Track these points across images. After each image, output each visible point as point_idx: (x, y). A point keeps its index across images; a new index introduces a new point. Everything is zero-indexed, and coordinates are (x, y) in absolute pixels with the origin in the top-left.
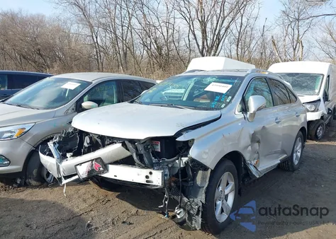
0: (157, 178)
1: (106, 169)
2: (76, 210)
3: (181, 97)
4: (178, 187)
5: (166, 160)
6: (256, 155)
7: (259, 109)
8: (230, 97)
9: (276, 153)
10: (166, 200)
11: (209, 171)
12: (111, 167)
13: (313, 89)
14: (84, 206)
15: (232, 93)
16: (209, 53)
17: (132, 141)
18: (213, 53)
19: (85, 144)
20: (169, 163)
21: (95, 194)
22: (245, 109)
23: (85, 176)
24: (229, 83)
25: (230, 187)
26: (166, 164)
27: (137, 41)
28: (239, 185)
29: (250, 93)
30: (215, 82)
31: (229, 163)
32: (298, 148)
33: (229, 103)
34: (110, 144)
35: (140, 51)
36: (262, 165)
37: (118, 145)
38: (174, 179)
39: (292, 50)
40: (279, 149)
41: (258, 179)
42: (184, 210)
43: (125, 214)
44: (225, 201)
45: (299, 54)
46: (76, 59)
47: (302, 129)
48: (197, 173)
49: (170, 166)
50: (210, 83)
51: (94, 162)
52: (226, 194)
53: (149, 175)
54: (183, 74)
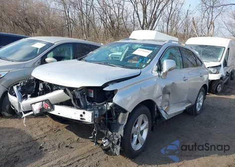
0: (88, 117)
1: (53, 108)
2: (34, 136)
3: (119, 58)
4: (105, 123)
5: (97, 104)
6: (167, 103)
7: (170, 70)
8: (150, 60)
9: (182, 102)
10: (95, 132)
11: (128, 113)
12: (56, 107)
13: (217, 57)
14: (40, 133)
15: (151, 57)
16: (147, 28)
17: (71, 89)
18: (150, 28)
19: (40, 89)
20: (99, 106)
21: (51, 125)
22: (160, 70)
23: (38, 112)
24: (151, 50)
25: (145, 125)
26: (96, 106)
27: (97, 16)
28: (152, 124)
29: (166, 58)
30: (140, 48)
31: (145, 108)
32: (200, 99)
33: (148, 64)
34: (56, 90)
35: (99, 24)
36: (171, 110)
37: (61, 91)
38: (102, 118)
39: (207, 29)
40: (185, 99)
41: (167, 120)
42: (109, 140)
43: (69, 141)
44: (140, 135)
45: (211, 32)
46: (53, 27)
47: (205, 86)
48: (119, 114)
49: (100, 108)
50: (137, 48)
51: (44, 102)
52: (141, 129)
53: (83, 114)
54: (120, 41)
